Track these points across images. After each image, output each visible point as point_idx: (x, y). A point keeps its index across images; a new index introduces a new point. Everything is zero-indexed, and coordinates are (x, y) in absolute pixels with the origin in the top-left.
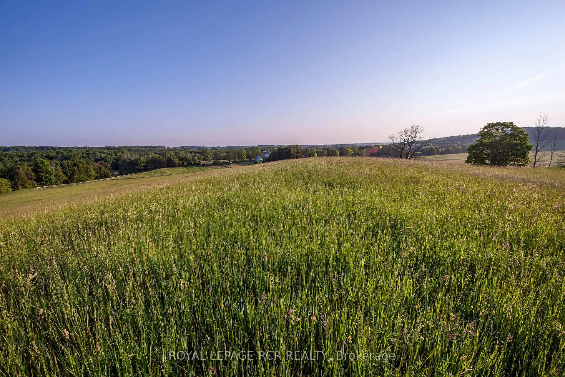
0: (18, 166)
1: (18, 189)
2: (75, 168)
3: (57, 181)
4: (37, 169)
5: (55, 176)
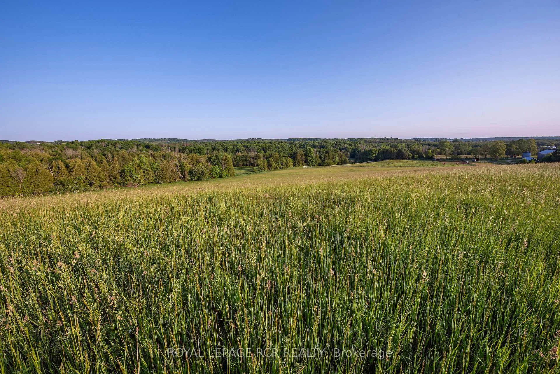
0: (298, 151)
1: (296, 166)
2: (327, 154)
3: (315, 163)
4: (306, 154)
5: (315, 159)
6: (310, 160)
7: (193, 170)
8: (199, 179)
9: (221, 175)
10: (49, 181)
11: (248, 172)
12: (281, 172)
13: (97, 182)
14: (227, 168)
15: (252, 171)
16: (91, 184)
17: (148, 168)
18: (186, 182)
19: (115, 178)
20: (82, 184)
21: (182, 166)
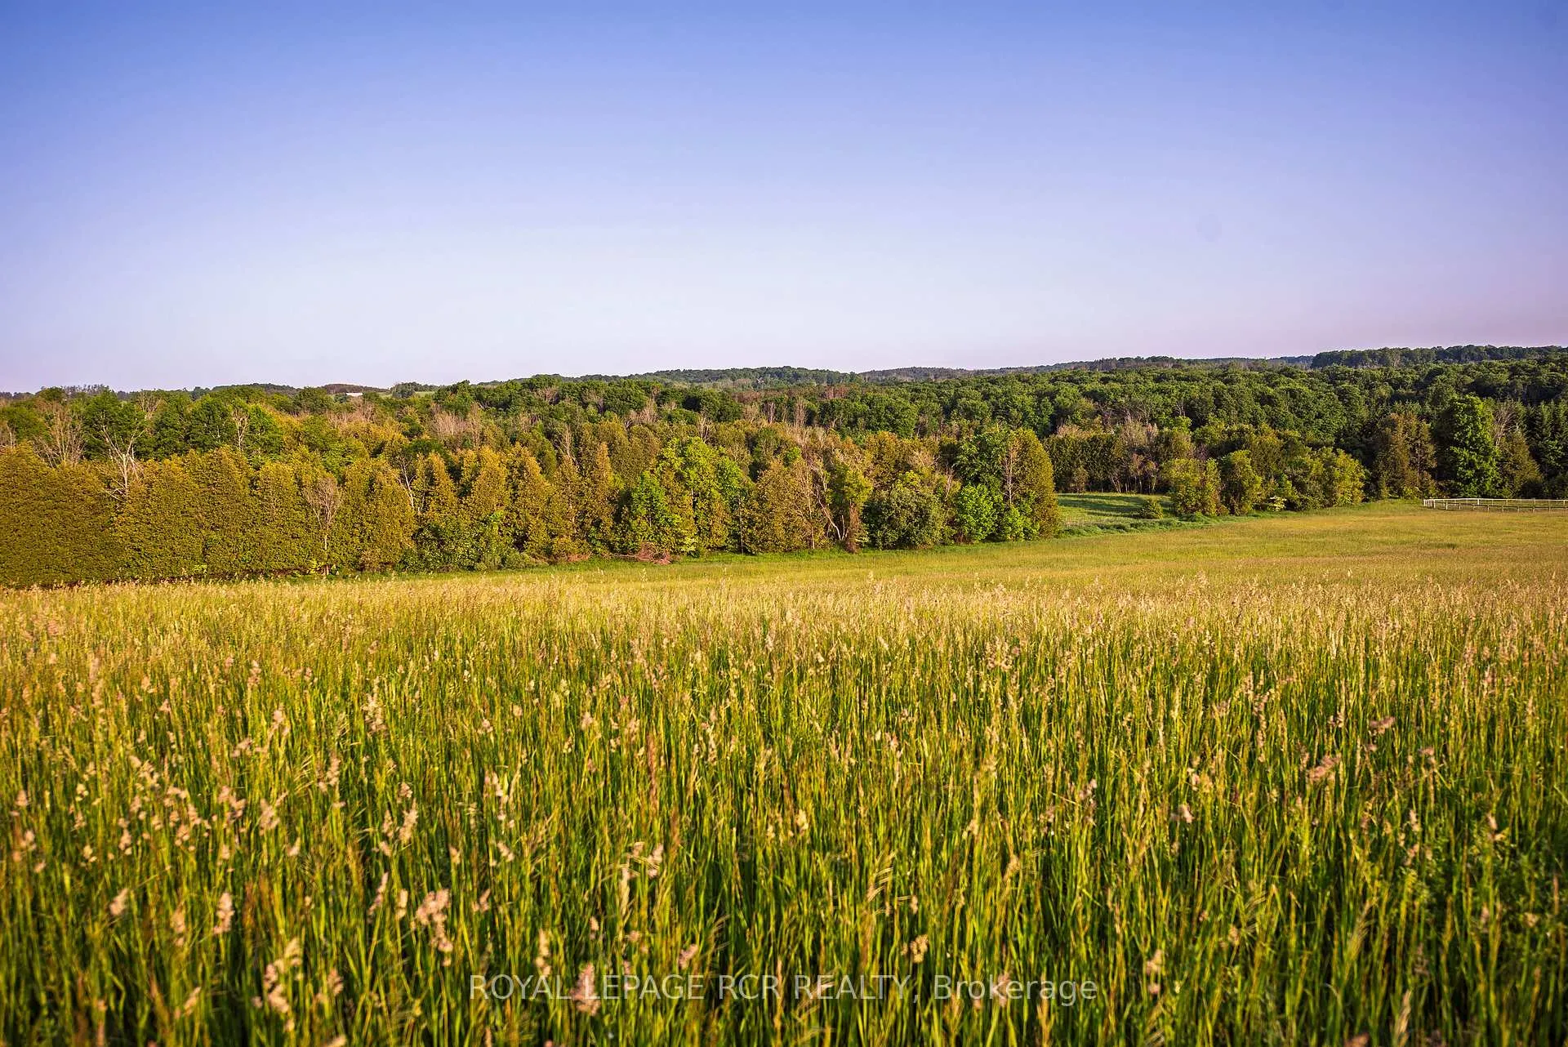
0: (1394, 416)
1: (1378, 497)
3: (1503, 484)
4: (1448, 433)
5: (1501, 463)
6: (1471, 465)
7: (881, 500)
8: (905, 543)
9: (1000, 528)
10: (402, 524)
11: (1126, 521)
12: (1295, 523)
13: (540, 538)
14: (1025, 495)
15: (1142, 513)
16: (520, 543)
17: (710, 487)
18: (851, 552)
19: (597, 524)
20: (494, 541)
21: (838, 483)
